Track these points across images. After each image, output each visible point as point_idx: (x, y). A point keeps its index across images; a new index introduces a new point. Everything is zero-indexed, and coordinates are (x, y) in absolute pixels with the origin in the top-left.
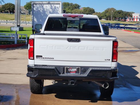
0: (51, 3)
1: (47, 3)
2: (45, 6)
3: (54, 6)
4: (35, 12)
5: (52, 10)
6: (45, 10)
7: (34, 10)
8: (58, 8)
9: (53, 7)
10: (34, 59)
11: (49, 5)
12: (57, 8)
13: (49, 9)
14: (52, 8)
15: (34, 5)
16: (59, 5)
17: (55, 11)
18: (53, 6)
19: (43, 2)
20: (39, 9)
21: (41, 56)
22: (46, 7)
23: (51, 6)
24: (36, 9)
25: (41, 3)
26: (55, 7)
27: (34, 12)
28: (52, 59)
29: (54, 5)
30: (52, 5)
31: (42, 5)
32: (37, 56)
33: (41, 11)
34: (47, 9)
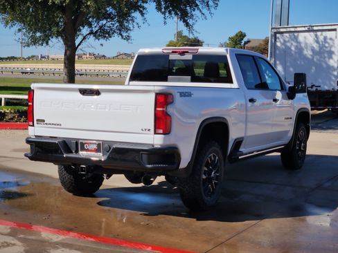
0: (315, 28)
1: (306, 29)
2: (301, 37)
3: (322, 34)
4: (280, 51)
5: (318, 45)
6: (303, 45)
7: (277, 46)
8: (331, 39)
9: (321, 38)
10: (33, 126)
11: (312, 33)
12: (329, 41)
13: (312, 42)
14: (317, 42)
15: (278, 35)
16: (334, 32)
17: (326, 47)
18: (321, 36)
19: (296, 27)
20: (288, 44)
21: (44, 121)
22: (305, 38)
23: (316, 36)
24: (282, 44)
25: (293, 29)
26: (325, 38)
27: (278, 52)
28: (58, 126)
29: (324, 33)
30: (319, 33)
31: (296, 34)
32: (38, 120)
33: (293, 48)
34: (306, 44)
